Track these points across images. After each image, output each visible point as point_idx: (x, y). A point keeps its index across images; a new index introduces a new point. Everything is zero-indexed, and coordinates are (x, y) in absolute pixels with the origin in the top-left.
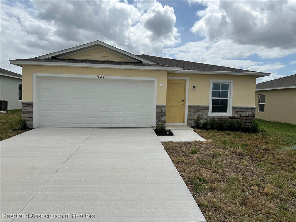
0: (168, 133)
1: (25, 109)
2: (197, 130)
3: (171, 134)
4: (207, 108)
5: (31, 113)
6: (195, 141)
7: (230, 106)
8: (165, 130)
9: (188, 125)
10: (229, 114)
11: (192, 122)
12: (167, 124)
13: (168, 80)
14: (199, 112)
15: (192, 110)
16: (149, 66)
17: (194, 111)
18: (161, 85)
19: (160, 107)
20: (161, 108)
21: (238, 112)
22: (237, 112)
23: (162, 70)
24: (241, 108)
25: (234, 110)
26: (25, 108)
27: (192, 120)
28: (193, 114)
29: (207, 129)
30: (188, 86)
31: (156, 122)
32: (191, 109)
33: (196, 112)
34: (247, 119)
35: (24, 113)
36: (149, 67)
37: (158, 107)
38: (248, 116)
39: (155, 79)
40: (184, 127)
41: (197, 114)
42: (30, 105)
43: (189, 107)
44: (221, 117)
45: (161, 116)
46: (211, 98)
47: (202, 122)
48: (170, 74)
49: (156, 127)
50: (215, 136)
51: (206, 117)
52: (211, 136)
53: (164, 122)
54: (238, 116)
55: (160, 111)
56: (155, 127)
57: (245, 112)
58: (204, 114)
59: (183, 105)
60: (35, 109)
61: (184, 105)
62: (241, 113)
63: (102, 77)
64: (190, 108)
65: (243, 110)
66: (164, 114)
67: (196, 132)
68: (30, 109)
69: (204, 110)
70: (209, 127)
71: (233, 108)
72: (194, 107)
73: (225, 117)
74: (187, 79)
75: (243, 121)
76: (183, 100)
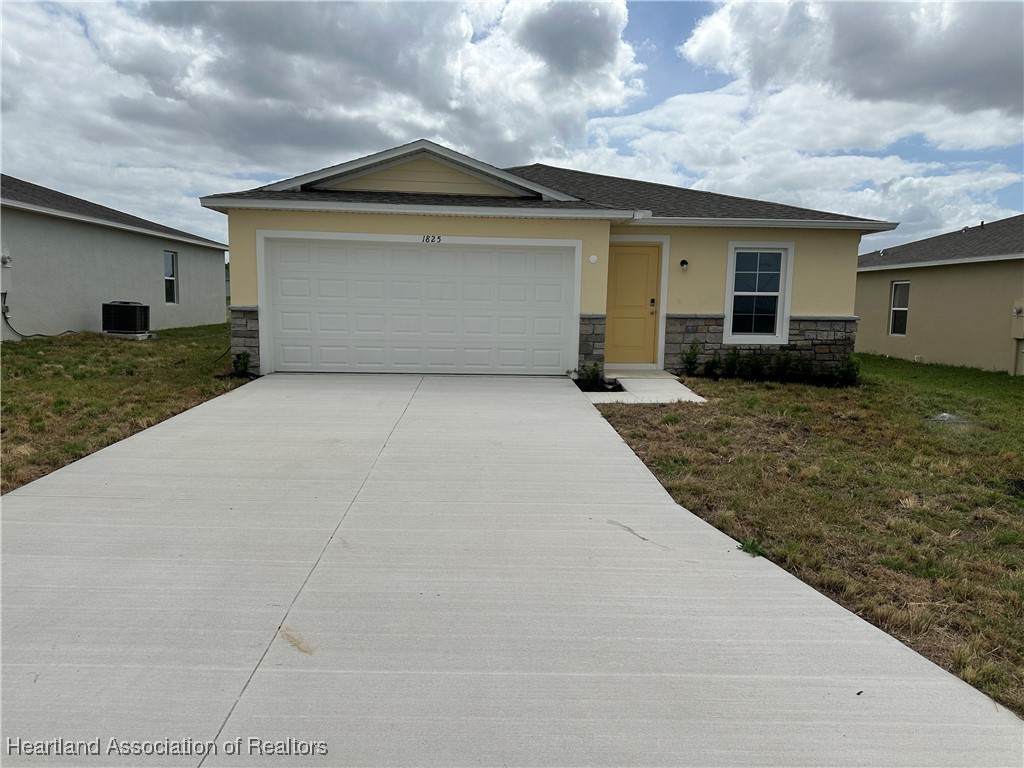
0: (610, 387)
1: (239, 326)
2: (687, 379)
3: (618, 388)
4: (719, 321)
5: (254, 335)
6: (679, 402)
7: (785, 313)
8: (602, 380)
9: (665, 369)
10: (780, 337)
11: (676, 360)
12: (607, 366)
13: (611, 245)
14: (696, 332)
15: (679, 328)
16: (561, 207)
17: (682, 329)
18: (593, 258)
19: (589, 319)
20: (592, 322)
21: (807, 333)
22: (802, 333)
23: (594, 220)
24: (816, 321)
25: (796, 325)
26: (238, 322)
27: (676, 355)
28: (679, 338)
29: (716, 378)
30: (668, 261)
31: (580, 361)
32: (675, 325)
33: (687, 331)
34: (830, 352)
35: (236, 335)
36: (561, 211)
37: (585, 320)
38: (835, 342)
39: (578, 244)
40: (654, 373)
41: (691, 338)
42: (252, 314)
43: (670, 318)
44: (758, 347)
45: (591, 343)
46: (730, 294)
47: (702, 359)
48: (616, 227)
49: (579, 373)
50: (733, 391)
51: (716, 347)
52: (721, 392)
53: (601, 359)
54: (805, 343)
55: (589, 329)
56: (575, 371)
57: (826, 333)
58: (709, 338)
59: (652, 313)
60: (264, 325)
61: (655, 313)
62: (812, 336)
63: (437, 240)
64: (673, 321)
65: (820, 326)
66: (601, 338)
67: (686, 383)
68: (251, 325)
69: (711, 328)
70: (718, 372)
71: (793, 320)
72: (682, 319)
73: (769, 347)
74: (666, 241)
75: (819, 357)
76: (653, 301)
